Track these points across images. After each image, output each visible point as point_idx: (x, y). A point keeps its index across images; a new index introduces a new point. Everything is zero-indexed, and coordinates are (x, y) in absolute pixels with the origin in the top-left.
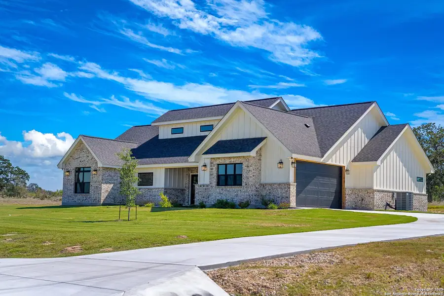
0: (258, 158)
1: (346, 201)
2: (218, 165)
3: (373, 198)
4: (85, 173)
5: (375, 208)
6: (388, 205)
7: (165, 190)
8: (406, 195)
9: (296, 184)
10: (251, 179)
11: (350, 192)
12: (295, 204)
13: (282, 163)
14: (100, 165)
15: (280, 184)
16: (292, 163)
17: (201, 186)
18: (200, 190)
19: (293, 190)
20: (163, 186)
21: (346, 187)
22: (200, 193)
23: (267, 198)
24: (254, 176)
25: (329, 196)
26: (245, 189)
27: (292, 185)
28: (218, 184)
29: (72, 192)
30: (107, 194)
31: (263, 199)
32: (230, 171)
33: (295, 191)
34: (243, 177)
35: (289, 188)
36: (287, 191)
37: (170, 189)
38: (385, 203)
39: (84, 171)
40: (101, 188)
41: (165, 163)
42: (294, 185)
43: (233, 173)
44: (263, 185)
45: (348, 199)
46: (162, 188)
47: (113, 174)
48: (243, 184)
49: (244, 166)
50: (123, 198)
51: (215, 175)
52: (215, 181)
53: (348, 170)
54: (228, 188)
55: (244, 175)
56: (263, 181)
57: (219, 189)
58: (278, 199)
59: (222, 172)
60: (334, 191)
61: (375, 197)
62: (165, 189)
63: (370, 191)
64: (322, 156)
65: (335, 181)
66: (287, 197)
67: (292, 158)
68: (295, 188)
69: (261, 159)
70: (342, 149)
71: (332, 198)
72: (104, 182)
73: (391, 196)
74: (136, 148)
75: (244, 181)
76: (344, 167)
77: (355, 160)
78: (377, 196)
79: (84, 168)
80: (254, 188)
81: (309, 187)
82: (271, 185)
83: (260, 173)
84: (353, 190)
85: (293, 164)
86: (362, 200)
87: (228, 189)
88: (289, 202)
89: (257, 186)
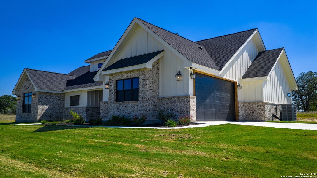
0: (156, 72)
1: (240, 114)
2: (117, 81)
3: (264, 110)
4: (29, 97)
5: (266, 119)
6: (274, 116)
7: (88, 109)
8: (291, 107)
9: (196, 97)
10: (147, 93)
11: (242, 105)
12: (195, 118)
13: (180, 74)
14: (36, 90)
15: (178, 98)
16: (191, 74)
17: (104, 103)
18: (104, 107)
19: (193, 103)
20: (86, 105)
21: (238, 101)
22: (104, 110)
23: (165, 113)
24: (151, 90)
25: (225, 110)
26: (142, 104)
27: (192, 98)
28: (117, 100)
29: (21, 111)
30: (43, 113)
31: (160, 114)
32: (127, 87)
33: (195, 105)
34: (140, 91)
35: (189, 101)
36: (187, 105)
37: (92, 108)
38: (272, 115)
39: (28, 96)
40: (37, 108)
41: (87, 87)
42: (194, 98)
43: (130, 88)
44: (161, 100)
45: (241, 111)
46: (85, 107)
47: (49, 97)
48: (140, 99)
49: (140, 81)
50: (59, 116)
51: (113, 90)
52: (113, 97)
53: (240, 86)
54: (126, 103)
55: (141, 89)
56: (161, 95)
57: (117, 105)
58: (177, 113)
59: (120, 88)
60: (229, 105)
61: (266, 109)
62: (87, 107)
63: (260, 104)
64: (220, 69)
65: (229, 96)
66: (187, 111)
67: (191, 68)
68: (195, 102)
69: (159, 72)
70: (231, 69)
71: (227, 111)
72: (40, 103)
73: (275, 108)
74: (74, 79)
75: (141, 95)
76: (237, 82)
77: (244, 77)
78: (267, 108)
79: (28, 93)
80: (151, 103)
81: (208, 101)
82: (169, 98)
83: (157, 88)
84: (244, 103)
85: (192, 76)
86: (253, 112)
87: (125, 105)
88: (189, 116)
89: (155, 100)
